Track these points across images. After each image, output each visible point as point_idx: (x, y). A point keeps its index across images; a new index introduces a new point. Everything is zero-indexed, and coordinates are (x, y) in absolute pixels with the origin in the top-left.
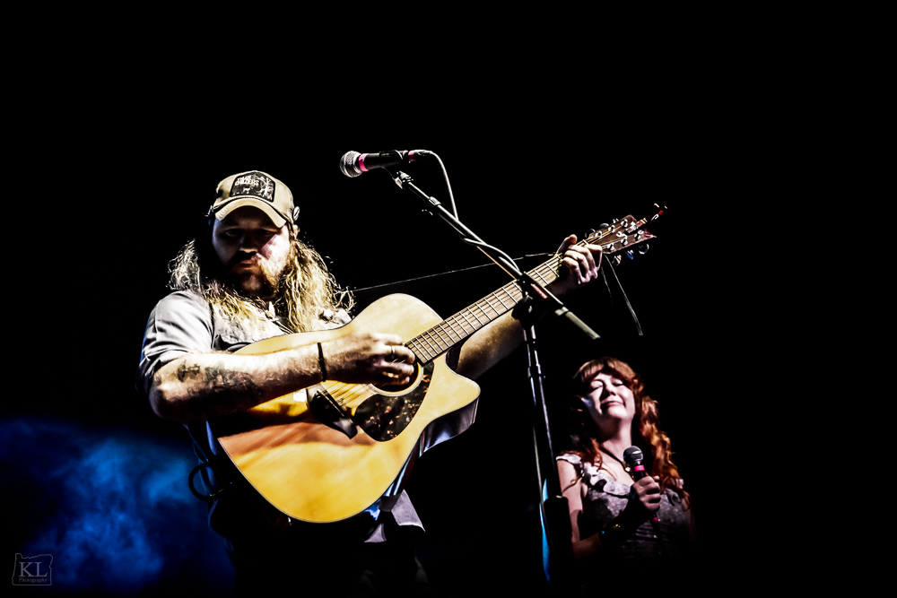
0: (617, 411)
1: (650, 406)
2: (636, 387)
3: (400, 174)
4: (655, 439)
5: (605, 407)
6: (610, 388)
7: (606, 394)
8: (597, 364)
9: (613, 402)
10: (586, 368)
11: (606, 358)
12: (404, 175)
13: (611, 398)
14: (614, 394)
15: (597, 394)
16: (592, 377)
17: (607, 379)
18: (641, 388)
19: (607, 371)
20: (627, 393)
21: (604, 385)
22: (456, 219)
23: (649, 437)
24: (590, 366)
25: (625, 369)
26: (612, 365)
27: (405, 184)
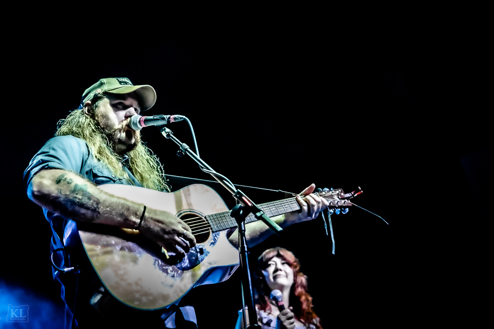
0: (282, 280)
1: (303, 279)
2: (295, 267)
3: (165, 129)
4: (303, 298)
5: (275, 278)
6: (280, 266)
7: (276, 270)
8: (273, 251)
9: (280, 275)
10: (267, 253)
11: (279, 248)
12: (168, 130)
13: (279, 273)
14: (281, 270)
15: (271, 269)
16: (270, 259)
17: (278, 261)
18: (298, 268)
19: (279, 256)
20: (289, 270)
21: (276, 264)
22: (198, 157)
23: (299, 297)
24: (269, 252)
25: (289, 256)
26: (282, 253)
27: (168, 135)
